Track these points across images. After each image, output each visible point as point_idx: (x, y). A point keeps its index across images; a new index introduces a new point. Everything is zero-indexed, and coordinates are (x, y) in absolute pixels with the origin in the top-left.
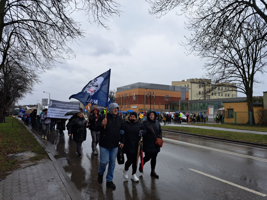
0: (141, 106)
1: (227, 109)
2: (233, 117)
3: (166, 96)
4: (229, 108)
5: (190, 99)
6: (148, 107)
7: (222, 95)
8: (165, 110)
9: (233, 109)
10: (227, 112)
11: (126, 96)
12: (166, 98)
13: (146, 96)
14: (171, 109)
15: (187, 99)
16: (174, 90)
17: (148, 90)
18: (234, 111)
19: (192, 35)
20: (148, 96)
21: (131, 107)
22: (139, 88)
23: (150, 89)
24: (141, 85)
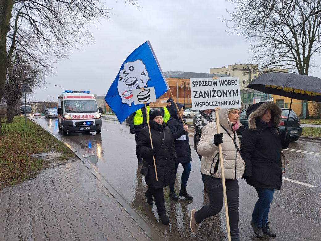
4: (278, 99)
6: (181, 101)
9: (283, 100)
13: (179, 87)
17: (181, 80)
18: (285, 103)
19: (236, 9)
20: (182, 87)
21: (161, 102)
22: (170, 78)
23: (184, 78)
24: (173, 74)
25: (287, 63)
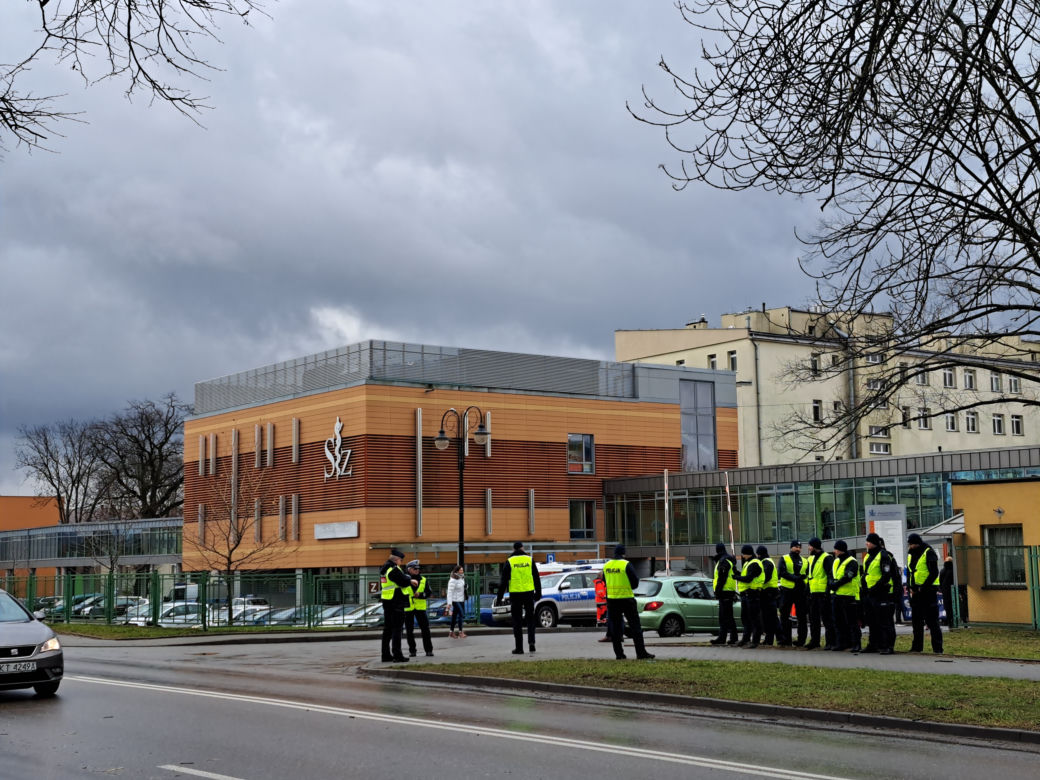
0: (393, 523)
1: (983, 527)
2: (1024, 580)
3: (578, 438)
4: (993, 520)
5: (747, 459)
6: (438, 526)
7: (973, 427)
8: (574, 547)
9: (1016, 529)
10: (983, 548)
11: (268, 447)
12: (573, 453)
13: (428, 441)
14: (611, 536)
15: (727, 458)
16: (634, 395)
17: (442, 401)
18: (1025, 544)
19: (708, 58)
20: (441, 446)
21: (313, 534)
22: (372, 382)
23: (457, 388)
24: (388, 362)
25: (1023, 321)
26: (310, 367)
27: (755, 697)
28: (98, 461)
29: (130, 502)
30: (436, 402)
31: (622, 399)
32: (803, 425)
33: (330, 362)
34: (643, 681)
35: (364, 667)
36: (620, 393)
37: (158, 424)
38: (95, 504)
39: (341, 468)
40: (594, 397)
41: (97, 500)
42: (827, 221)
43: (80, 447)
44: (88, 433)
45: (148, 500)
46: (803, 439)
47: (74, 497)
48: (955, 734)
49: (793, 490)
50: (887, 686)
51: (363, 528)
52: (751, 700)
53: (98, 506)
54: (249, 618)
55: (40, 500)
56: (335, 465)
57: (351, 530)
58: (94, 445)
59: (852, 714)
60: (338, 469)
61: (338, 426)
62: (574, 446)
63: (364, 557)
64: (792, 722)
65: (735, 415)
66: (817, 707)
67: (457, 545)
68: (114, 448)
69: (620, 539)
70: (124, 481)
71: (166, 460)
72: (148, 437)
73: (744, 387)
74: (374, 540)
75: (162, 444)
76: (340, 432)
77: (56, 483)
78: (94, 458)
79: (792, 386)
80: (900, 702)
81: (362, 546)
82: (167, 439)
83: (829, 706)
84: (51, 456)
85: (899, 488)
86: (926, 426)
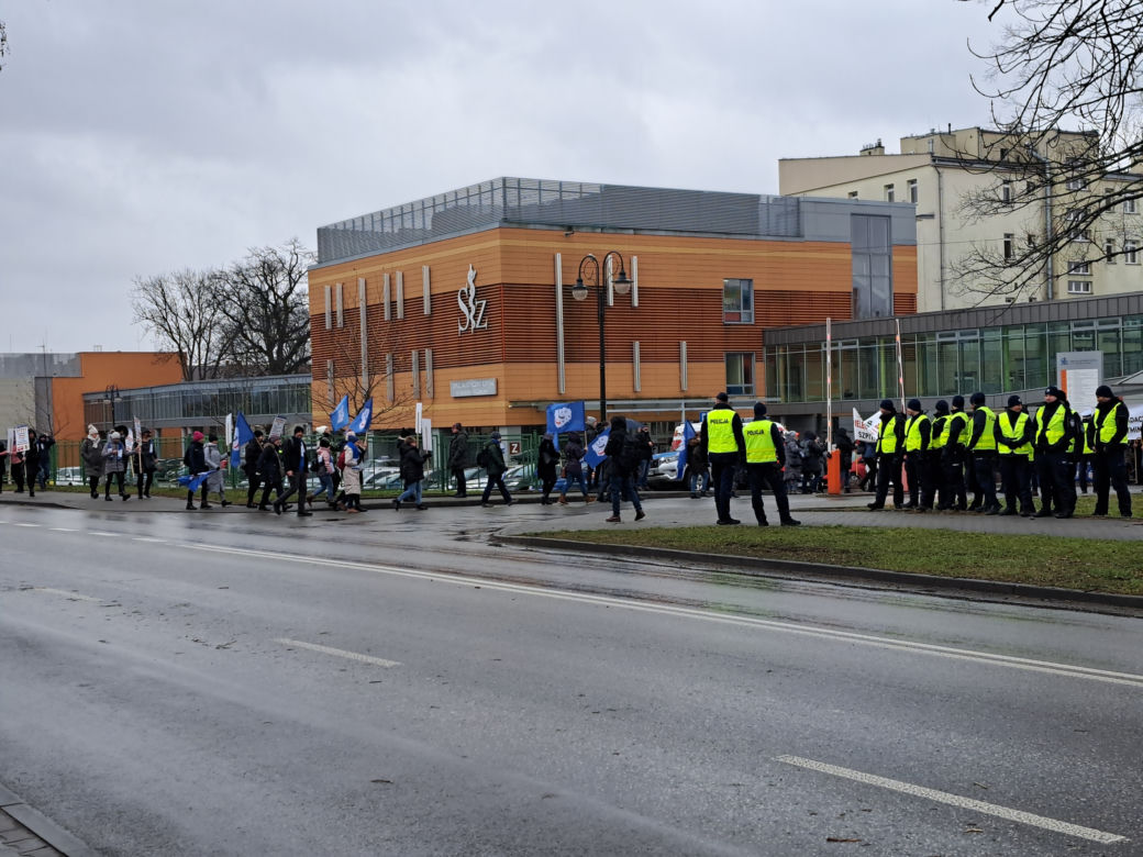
0: (535, 381)
3: (736, 286)
5: (928, 302)
11: (399, 299)
12: (729, 300)
14: (771, 391)
15: (906, 301)
16: (798, 235)
17: (584, 245)
20: (579, 295)
21: (449, 392)
22: (506, 225)
23: (599, 230)
24: (522, 204)
26: (440, 209)
27: (915, 566)
28: (219, 314)
29: (257, 358)
30: (577, 246)
31: (785, 239)
32: (985, 265)
33: (460, 203)
34: (794, 549)
35: (497, 534)
36: (782, 232)
37: (281, 274)
38: (219, 359)
39: (476, 320)
40: (754, 237)
41: (220, 356)
42: (1014, 27)
43: (199, 298)
44: (207, 283)
45: (275, 355)
46: (983, 280)
47: (196, 352)
48: (1131, 606)
49: (977, 337)
50: (1062, 555)
51: (501, 385)
52: (908, 570)
53: (222, 363)
54: (382, 481)
55: (161, 357)
56: (470, 317)
57: (488, 387)
58: (214, 297)
59: (1018, 585)
60: (473, 322)
61: (471, 274)
62: (730, 291)
63: (504, 416)
64: (951, 594)
65: (915, 253)
66: (980, 578)
67: (599, 403)
68: (235, 299)
69: (782, 394)
70: (249, 335)
71: (292, 312)
72: (271, 288)
73: (925, 221)
74: (515, 397)
75: (287, 295)
76: (474, 281)
77: (177, 337)
78: (215, 311)
79: (972, 221)
80: (1073, 571)
81: (501, 404)
82: (291, 289)
83: (992, 576)
84: (170, 309)
85: (1099, 332)
86: (1133, 260)
